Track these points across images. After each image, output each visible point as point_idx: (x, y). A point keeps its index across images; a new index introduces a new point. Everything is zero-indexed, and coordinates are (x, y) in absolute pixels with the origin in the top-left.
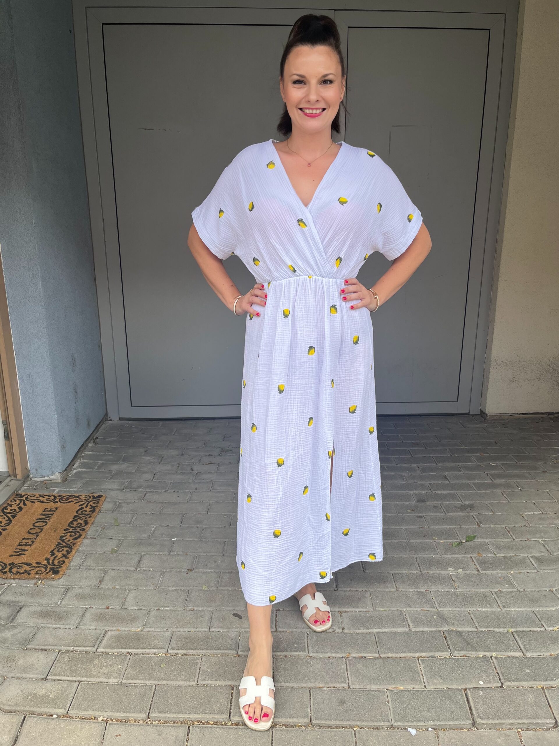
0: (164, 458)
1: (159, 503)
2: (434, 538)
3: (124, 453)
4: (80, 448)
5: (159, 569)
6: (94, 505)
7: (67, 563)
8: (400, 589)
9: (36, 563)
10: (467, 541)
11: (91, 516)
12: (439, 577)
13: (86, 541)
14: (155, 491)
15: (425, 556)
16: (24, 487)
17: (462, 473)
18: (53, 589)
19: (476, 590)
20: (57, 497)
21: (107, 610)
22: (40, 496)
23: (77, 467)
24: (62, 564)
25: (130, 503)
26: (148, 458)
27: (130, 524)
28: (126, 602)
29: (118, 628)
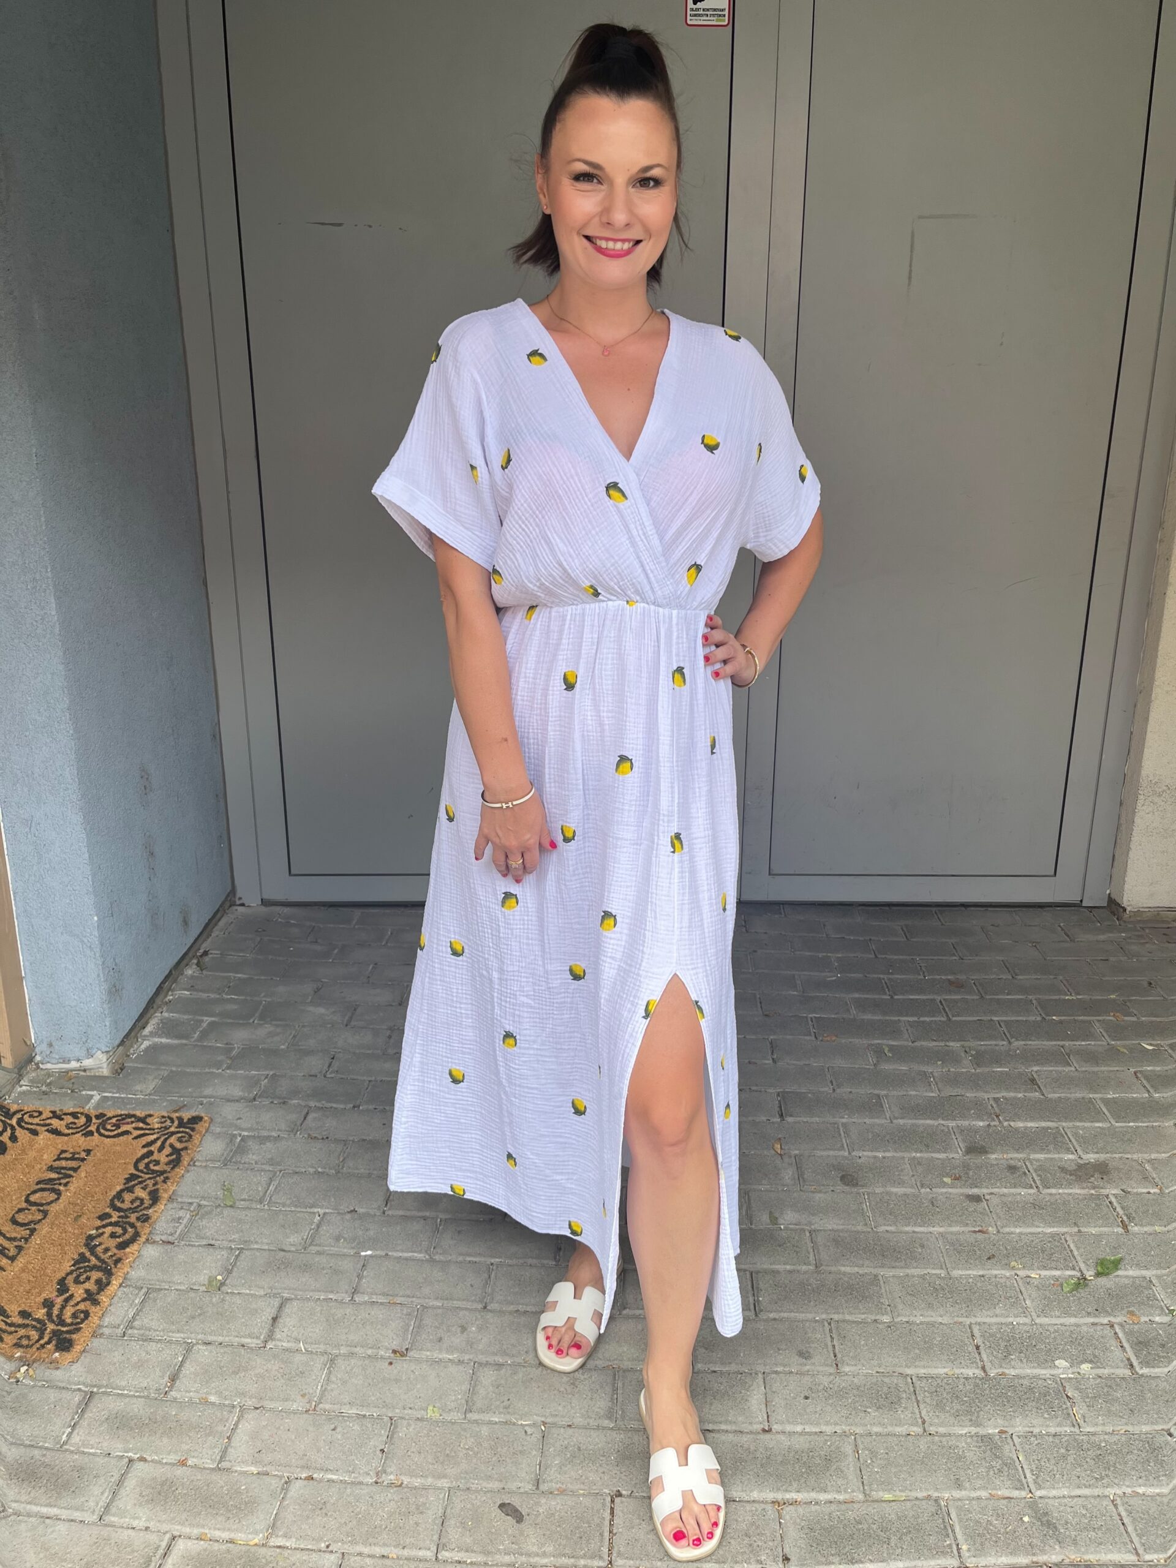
0: (359, 1011)
1: (337, 1141)
2: (1013, 1264)
3: (264, 996)
4: (163, 982)
5: (322, 1347)
6: (178, 1145)
7: (94, 1319)
8: (932, 1430)
9: (20, 1312)
10: (1098, 1275)
11: (167, 1178)
12: (1031, 1389)
13: (150, 1252)
14: (329, 1105)
15: (994, 1320)
16: (21, 1086)
17: (1073, 1069)
18: (52, 1395)
19: (1130, 1428)
20: (94, 1120)
21: (180, 1471)
22: (55, 1115)
23: (151, 1033)
24: (83, 1321)
25: (268, 1138)
26: (322, 1010)
27: (261, 1201)
28: (230, 1450)
29: (202, 1530)
